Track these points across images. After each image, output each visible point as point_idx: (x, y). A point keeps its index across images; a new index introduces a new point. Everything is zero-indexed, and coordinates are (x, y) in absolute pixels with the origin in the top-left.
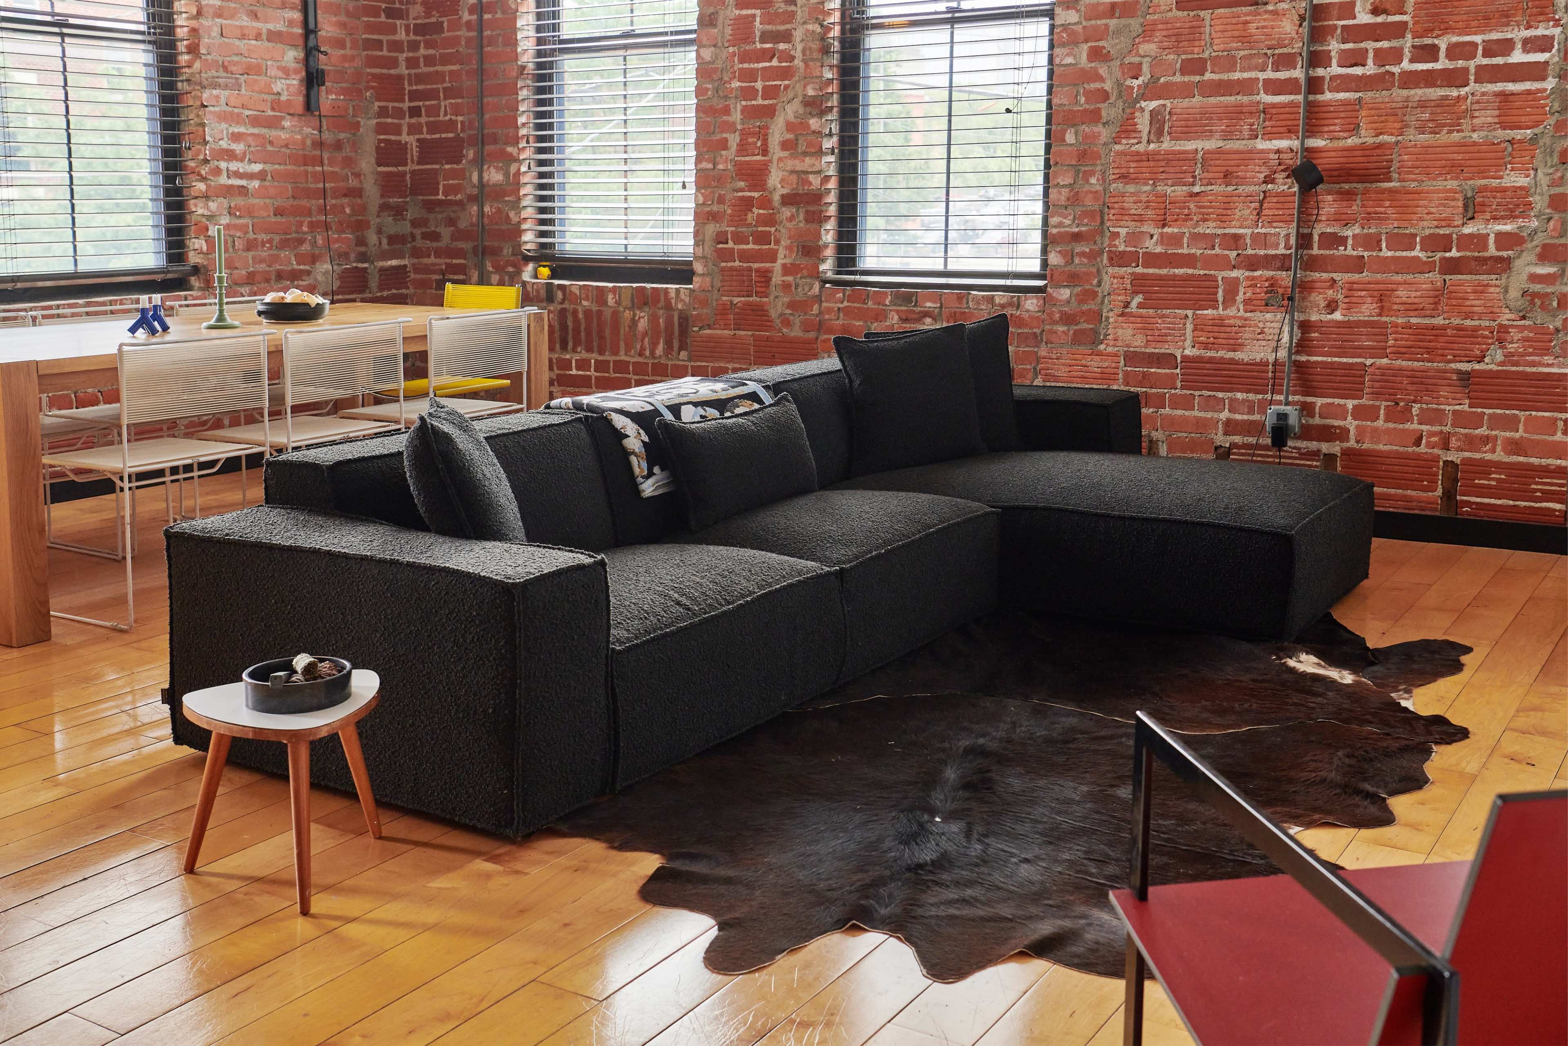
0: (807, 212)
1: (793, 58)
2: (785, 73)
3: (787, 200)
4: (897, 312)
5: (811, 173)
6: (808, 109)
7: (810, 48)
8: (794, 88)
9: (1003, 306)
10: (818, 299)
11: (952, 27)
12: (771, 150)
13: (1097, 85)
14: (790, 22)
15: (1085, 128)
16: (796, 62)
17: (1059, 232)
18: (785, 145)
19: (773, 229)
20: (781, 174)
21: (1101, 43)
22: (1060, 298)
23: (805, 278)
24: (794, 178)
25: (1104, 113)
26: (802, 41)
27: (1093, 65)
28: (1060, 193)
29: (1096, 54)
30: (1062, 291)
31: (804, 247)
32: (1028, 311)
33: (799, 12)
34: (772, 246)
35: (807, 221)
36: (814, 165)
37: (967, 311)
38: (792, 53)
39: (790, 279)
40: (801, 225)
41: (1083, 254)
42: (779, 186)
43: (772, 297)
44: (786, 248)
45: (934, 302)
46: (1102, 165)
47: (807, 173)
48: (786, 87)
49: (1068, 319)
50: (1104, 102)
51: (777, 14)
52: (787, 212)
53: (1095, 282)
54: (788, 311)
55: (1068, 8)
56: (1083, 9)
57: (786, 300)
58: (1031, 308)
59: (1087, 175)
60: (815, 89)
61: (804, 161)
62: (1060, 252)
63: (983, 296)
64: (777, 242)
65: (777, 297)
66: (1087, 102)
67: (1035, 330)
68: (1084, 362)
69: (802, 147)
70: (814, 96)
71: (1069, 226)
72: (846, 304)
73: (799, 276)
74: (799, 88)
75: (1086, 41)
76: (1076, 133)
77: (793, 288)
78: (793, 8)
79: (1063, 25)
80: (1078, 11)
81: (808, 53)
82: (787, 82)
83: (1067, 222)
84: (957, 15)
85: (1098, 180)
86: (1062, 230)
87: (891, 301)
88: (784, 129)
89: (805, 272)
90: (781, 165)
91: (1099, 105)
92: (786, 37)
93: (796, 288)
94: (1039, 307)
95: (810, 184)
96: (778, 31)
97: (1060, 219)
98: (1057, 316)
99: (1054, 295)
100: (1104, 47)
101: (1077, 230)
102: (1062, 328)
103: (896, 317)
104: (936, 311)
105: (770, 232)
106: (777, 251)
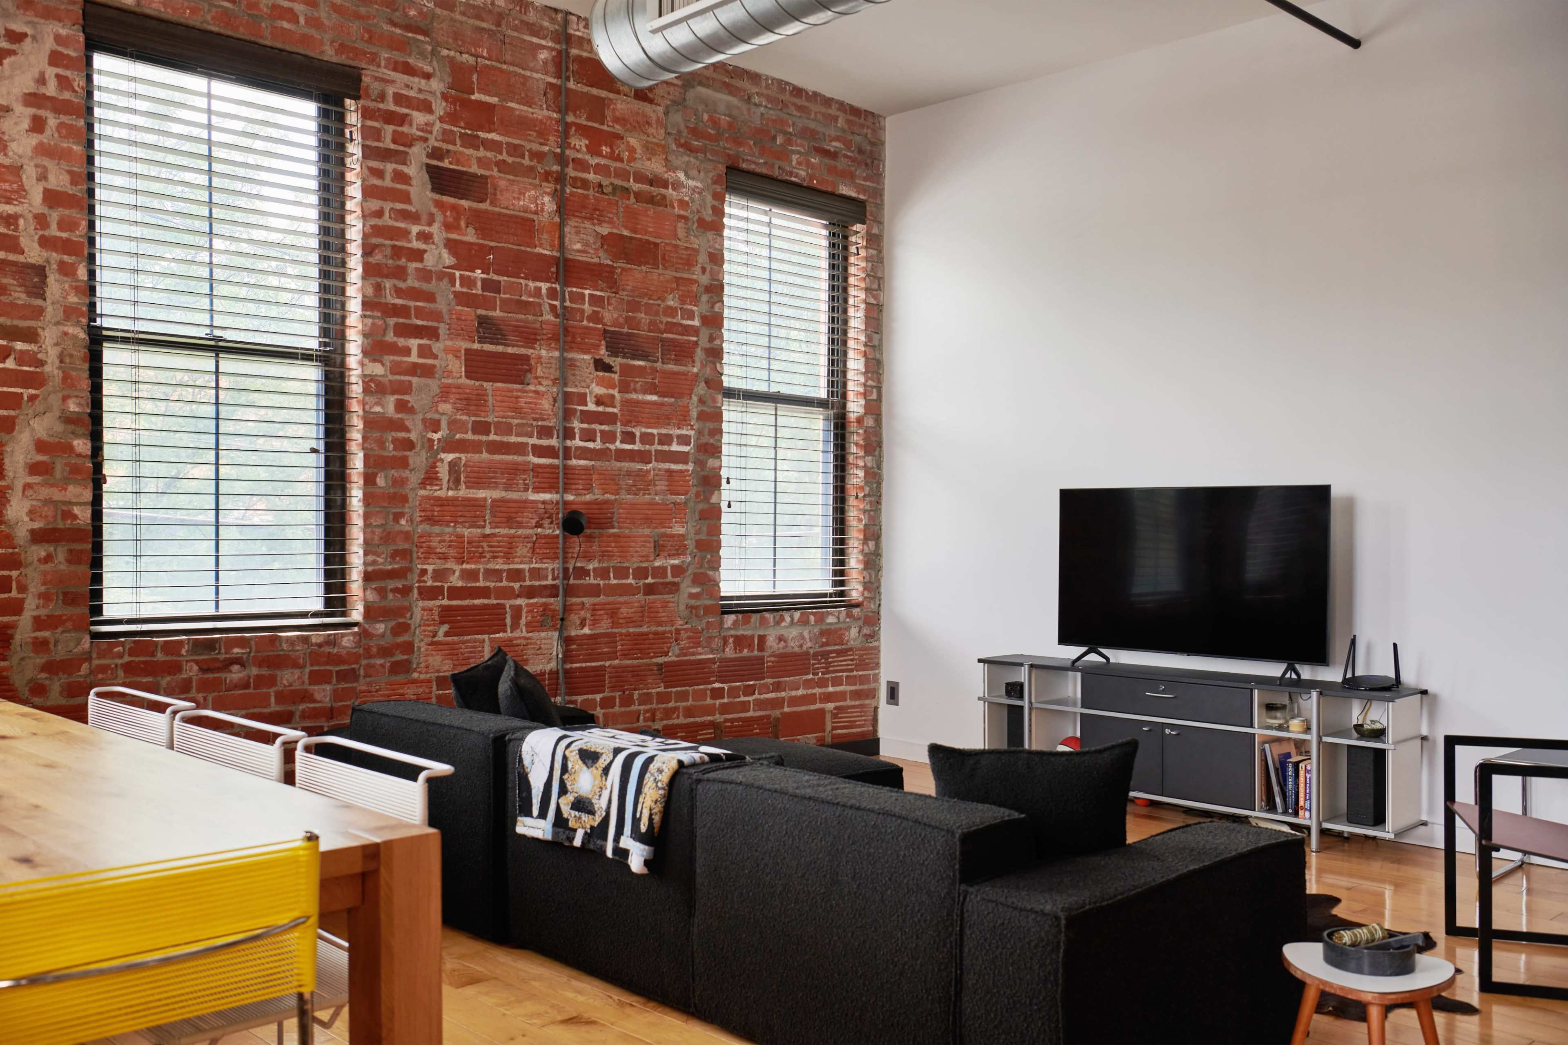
0: (70, 551)
1: (41, 363)
2: (35, 380)
3: (38, 537)
4: (197, 662)
5: (77, 504)
6: (71, 427)
7: (71, 356)
8: (45, 399)
9: (320, 645)
10: (87, 657)
11: (217, 356)
12: (11, 474)
13: (403, 435)
14: (37, 319)
15: (393, 472)
16: (47, 369)
17: (374, 570)
18: (34, 469)
19: (14, 574)
20: (27, 505)
21: (406, 397)
22: (375, 632)
23: (68, 631)
24: (48, 511)
25: (411, 461)
26: (57, 344)
27: (400, 416)
28: (373, 533)
29: (401, 406)
30: (378, 626)
31: (65, 594)
32: (344, 648)
33: (50, 309)
34: (14, 594)
35: (69, 561)
36: (81, 495)
37: (282, 653)
38: (40, 356)
39: (46, 634)
40: (63, 567)
41: (395, 590)
42: (27, 519)
43: (15, 660)
44: (41, 596)
45: (243, 647)
46: (410, 508)
47: (70, 503)
48: (32, 398)
49: (385, 652)
50: (411, 450)
51: (12, 305)
52: (41, 551)
53: (408, 615)
54: (43, 675)
55: (374, 361)
56: (388, 364)
57: (41, 660)
58: (348, 645)
59: (397, 517)
60: (79, 405)
61: (66, 489)
62: (375, 589)
63: (298, 637)
64: (22, 589)
65: (23, 659)
66: (395, 449)
67: (353, 666)
68: (401, 691)
69: (59, 471)
70: (78, 413)
71: (382, 564)
72: (127, 659)
73: (60, 630)
74: (55, 400)
75: (393, 393)
76: (386, 477)
77: (52, 646)
78: (39, 302)
79: (370, 375)
80: (383, 365)
81: (67, 360)
82: (32, 391)
83: (380, 560)
84: (221, 344)
85: (407, 521)
86: (377, 567)
87: (187, 651)
88: (32, 447)
89: (69, 625)
90: (29, 492)
91: (406, 453)
92: (31, 336)
93: (55, 645)
94: (355, 643)
95: (75, 517)
96: (16, 327)
97: (374, 557)
98: (375, 650)
99: (370, 630)
100: (408, 402)
101: (390, 567)
102: (379, 661)
103: (196, 668)
104: (245, 656)
105: (10, 577)
106: (22, 601)
